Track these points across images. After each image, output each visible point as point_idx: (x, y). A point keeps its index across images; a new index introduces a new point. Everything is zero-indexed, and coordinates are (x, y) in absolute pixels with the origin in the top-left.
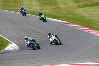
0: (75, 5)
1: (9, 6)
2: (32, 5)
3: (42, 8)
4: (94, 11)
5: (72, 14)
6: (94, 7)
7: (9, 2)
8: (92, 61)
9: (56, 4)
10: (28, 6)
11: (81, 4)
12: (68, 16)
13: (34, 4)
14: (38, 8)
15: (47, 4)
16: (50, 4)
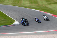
0: (47, 3)
1: (16, 4)
2: (26, 3)
3: (31, 4)
4: (56, 6)
5: (45, 7)
6: (56, 4)
7: (15, 2)
8: (54, 30)
9: (37, 2)
10: (24, 4)
11: (49, 3)
12: (43, 8)
13: (27, 3)
14: (29, 5)
15: (33, 3)
16: (35, 3)
